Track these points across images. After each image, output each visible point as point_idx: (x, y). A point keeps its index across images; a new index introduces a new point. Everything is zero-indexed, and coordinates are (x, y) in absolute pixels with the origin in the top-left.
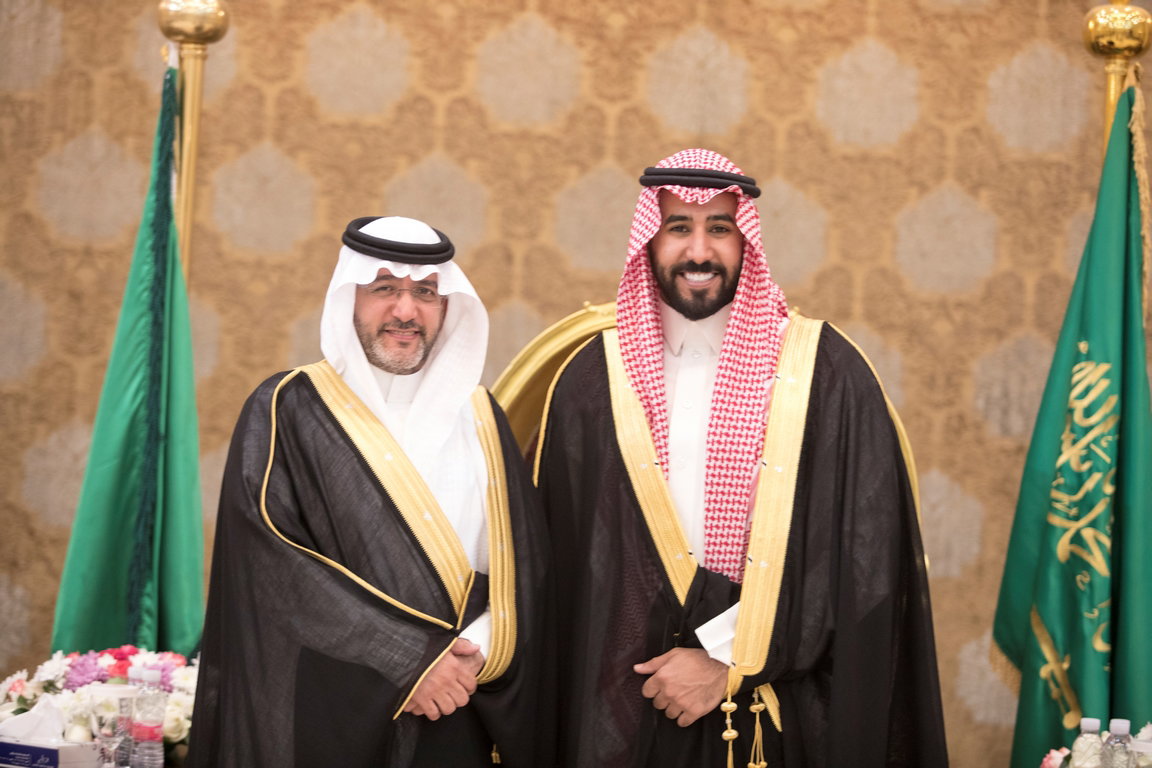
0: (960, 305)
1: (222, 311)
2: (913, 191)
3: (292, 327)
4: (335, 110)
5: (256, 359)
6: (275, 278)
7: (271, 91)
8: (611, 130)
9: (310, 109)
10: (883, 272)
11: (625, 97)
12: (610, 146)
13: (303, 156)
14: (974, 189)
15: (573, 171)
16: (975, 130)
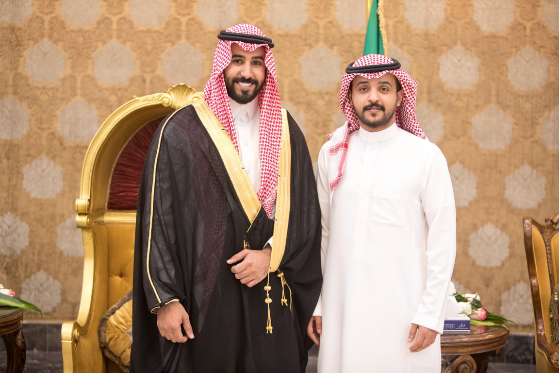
0: (327, 93)
1: (30, 108)
2: (307, 48)
3: (58, 113)
4: (73, 24)
5: (44, 126)
6: (50, 93)
7: (47, 18)
8: (184, 27)
9: (62, 25)
10: (296, 81)
11: (189, 14)
12: (183, 34)
13: (60, 43)
14: (332, 46)
15: (169, 44)
16: (331, 22)
